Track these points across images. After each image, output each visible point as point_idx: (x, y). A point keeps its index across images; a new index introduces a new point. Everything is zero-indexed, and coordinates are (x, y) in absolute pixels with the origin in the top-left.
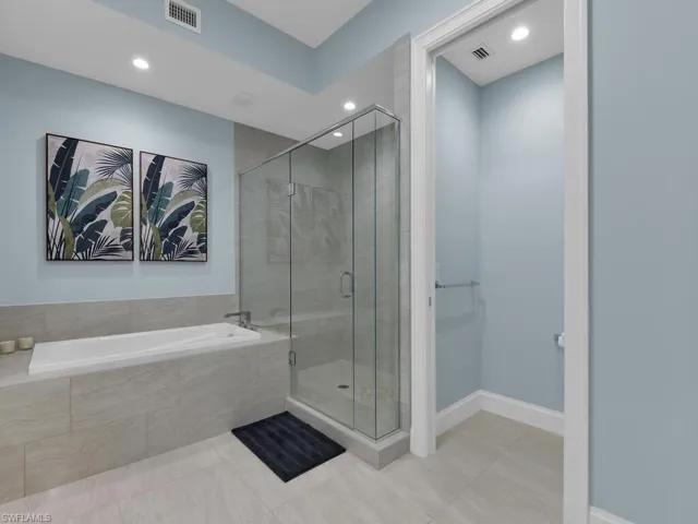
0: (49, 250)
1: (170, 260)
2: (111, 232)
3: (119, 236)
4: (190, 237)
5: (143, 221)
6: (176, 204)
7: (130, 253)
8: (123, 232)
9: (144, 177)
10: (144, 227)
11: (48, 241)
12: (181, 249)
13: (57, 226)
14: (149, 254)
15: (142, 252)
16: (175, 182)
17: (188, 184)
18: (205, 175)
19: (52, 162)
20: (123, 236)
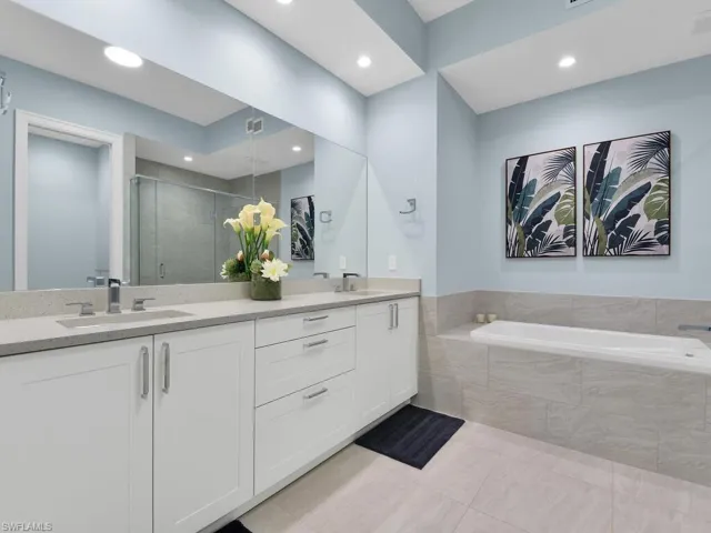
0: (508, 249)
1: (618, 255)
2: (555, 231)
3: (562, 233)
4: (645, 226)
5: (586, 216)
6: (624, 190)
7: (572, 249)
8: (567, 229)
9: (588, 169)
10: (587, 221)
11: (507, 243)
12: (632, 241)
13: (514, 230)
14: (592, 250)
15: (585, 247)
16: (624, 166)
17: (642, 162)
18: (668, 145)
19: (510, 181)
20: (566, 233)
